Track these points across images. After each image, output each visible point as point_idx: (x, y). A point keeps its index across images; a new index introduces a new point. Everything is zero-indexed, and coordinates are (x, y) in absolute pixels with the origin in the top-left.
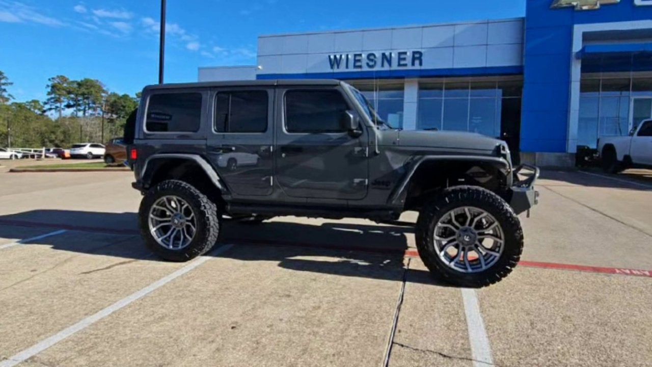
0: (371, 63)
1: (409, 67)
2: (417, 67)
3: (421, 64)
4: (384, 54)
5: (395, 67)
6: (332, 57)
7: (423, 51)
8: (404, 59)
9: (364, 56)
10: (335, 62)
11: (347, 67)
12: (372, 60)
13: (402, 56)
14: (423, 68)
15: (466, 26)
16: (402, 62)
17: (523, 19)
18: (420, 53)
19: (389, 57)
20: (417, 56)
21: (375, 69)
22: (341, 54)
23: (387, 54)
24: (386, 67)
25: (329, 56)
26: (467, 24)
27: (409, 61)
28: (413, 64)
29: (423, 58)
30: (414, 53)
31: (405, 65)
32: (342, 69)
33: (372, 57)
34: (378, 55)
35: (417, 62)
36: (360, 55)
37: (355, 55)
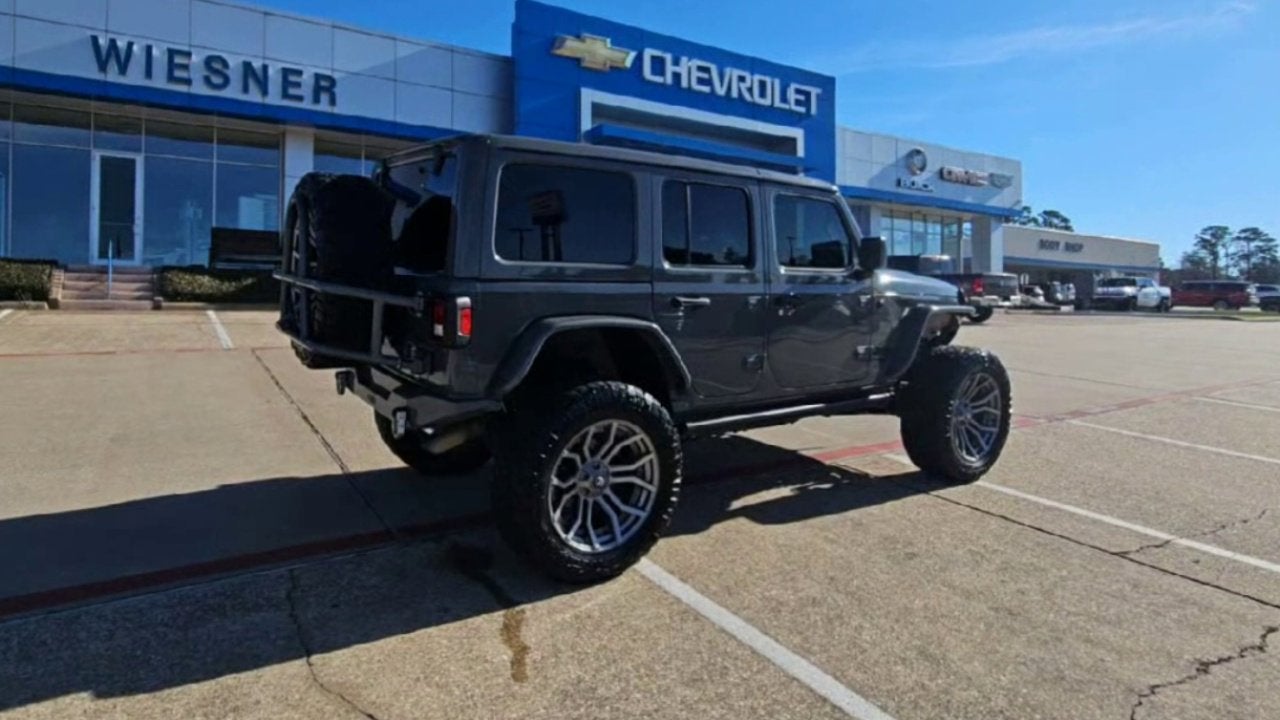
0: (216, 80)
1: (307, 105)
2: (324, 106)
3: (333, 102)
4: (247, 66)
5: (274, 98)
6: (103, 42)
7: (336, 76)
8: (298, 85)
9: (197, 59)
10: (109, 55)
11: (149, 74)
12: (217, 72)
13: (293, 78)
14: (336, 110)
15: (417, 49)
16: (292, 91)
17: (505, 60)
18: (332, 81)
19: (260, 73)
20: (325, 86)
21: (226, 93)
22: (132, 40)
23: (257, 64)
24: (254, 96)
25: (95, 39)
26: (418, 44)
27: (306, 90)
28: (317, 100)
29: (337, 90)
30: (318, 77)
31: (300, 98)
32: (134, 77)
33: (217, 66)
34: (234, 62)
35: (324, 97)
36: (188, 54)
37: (172, 53)
